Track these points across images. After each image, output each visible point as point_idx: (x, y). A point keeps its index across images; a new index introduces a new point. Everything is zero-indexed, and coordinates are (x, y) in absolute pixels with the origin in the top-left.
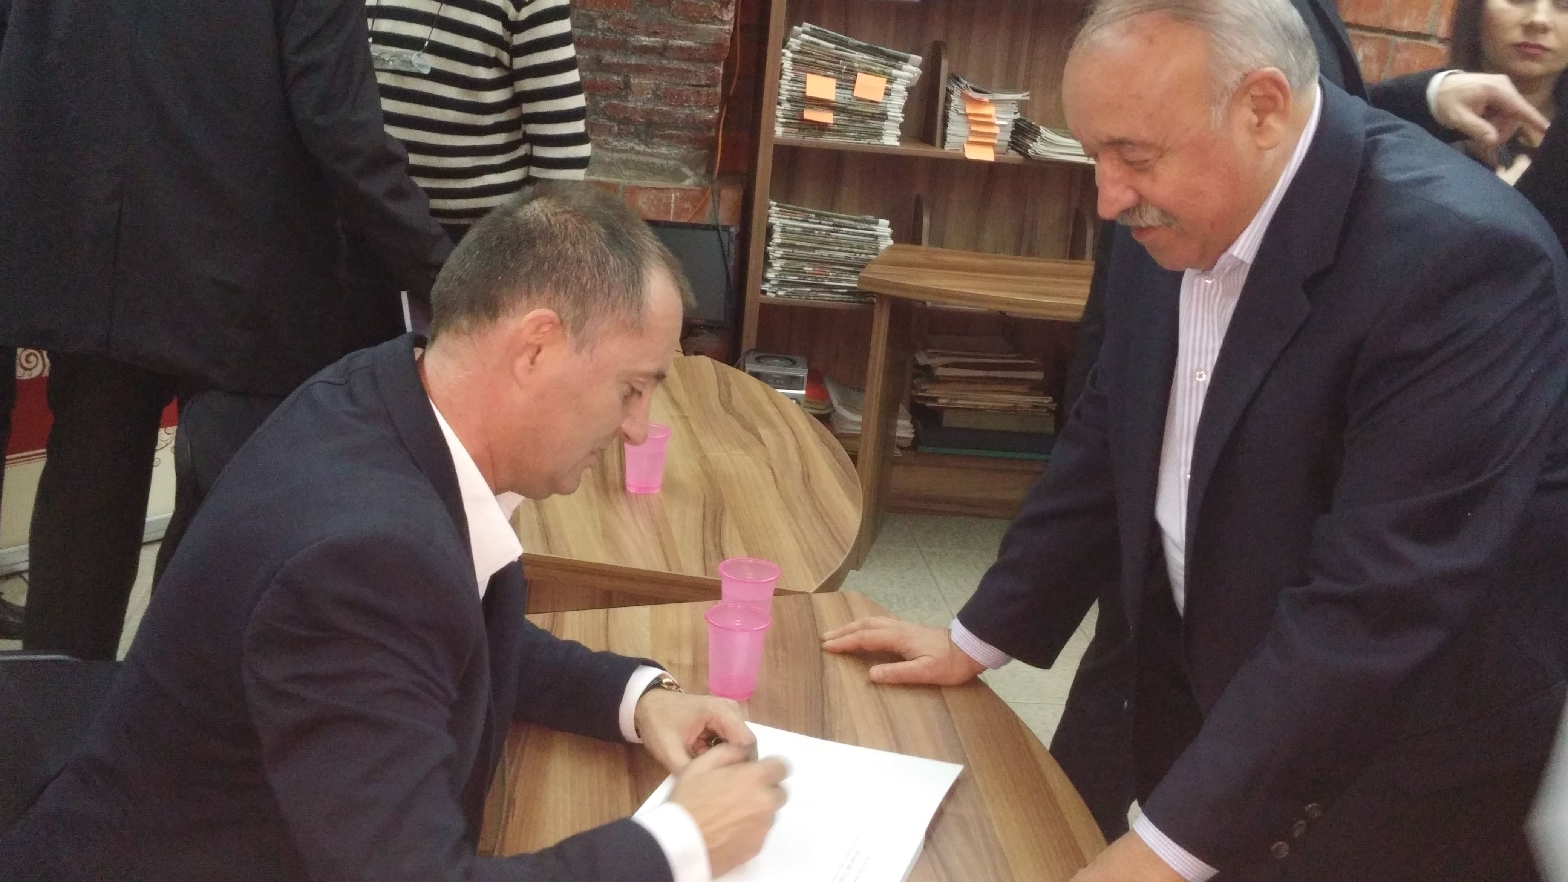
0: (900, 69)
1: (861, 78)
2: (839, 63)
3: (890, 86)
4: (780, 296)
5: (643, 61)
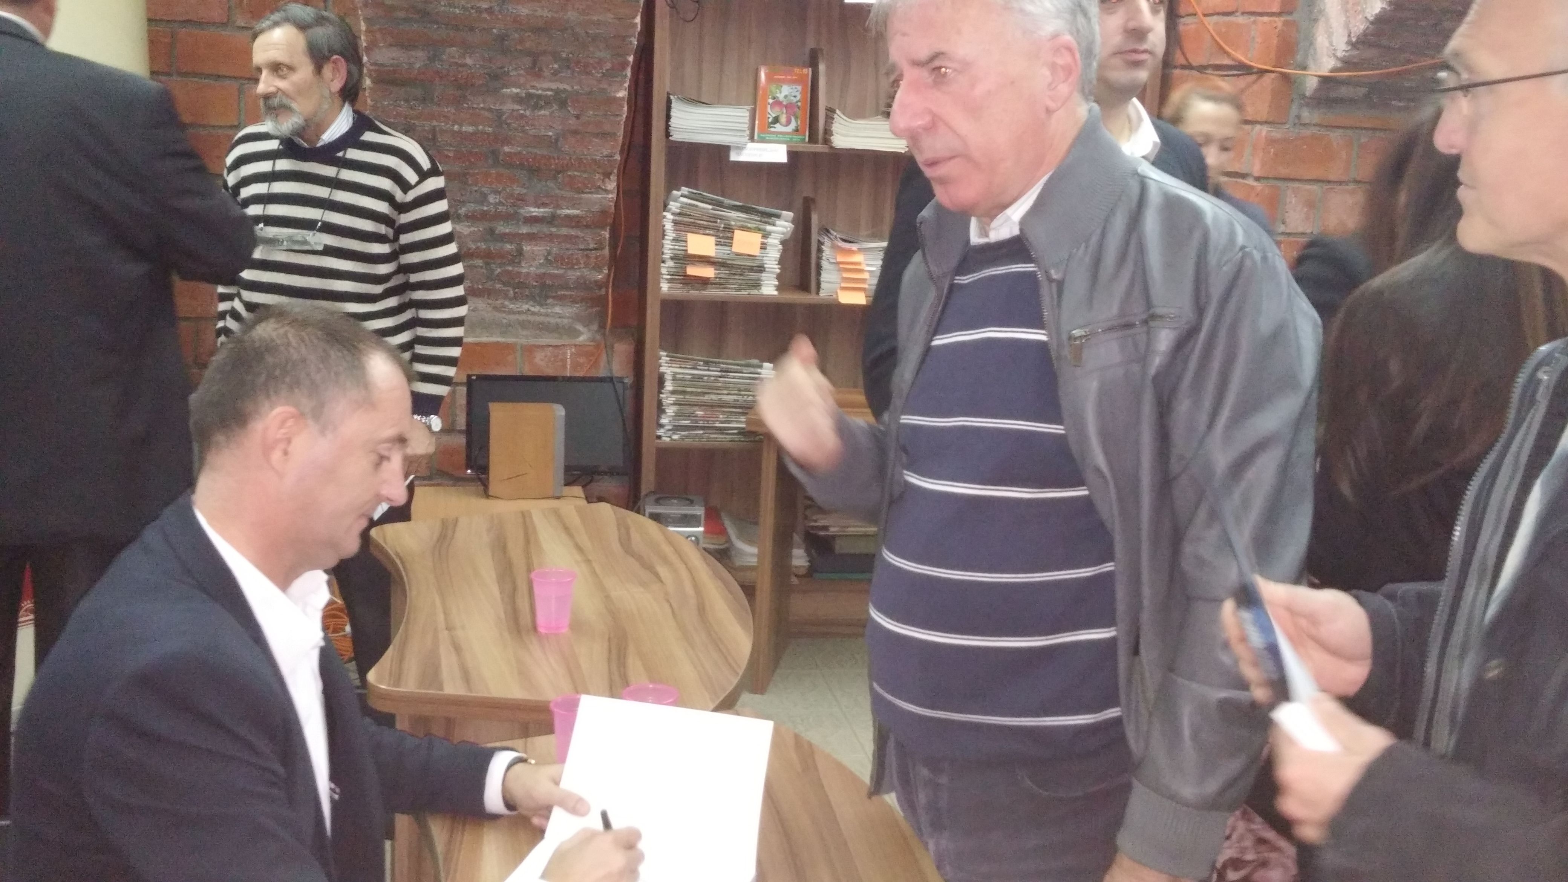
0: (774, 225)
1: (738, 235)
2: (716, 222)
3: (765, 241)
4: (675, 440)
5: (534, 229)
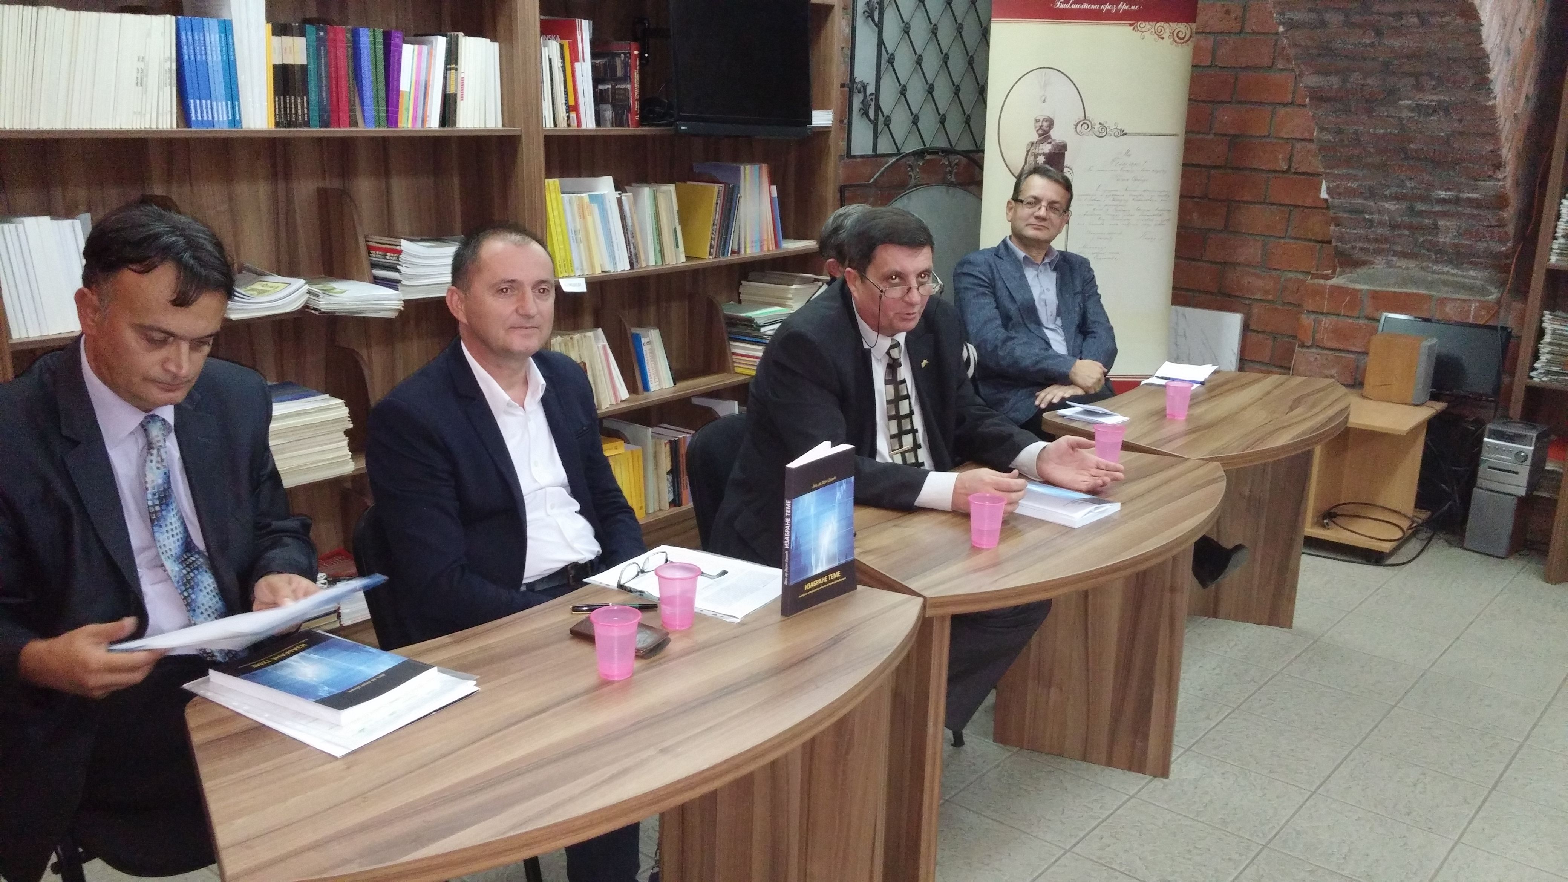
4: (1544, 381)
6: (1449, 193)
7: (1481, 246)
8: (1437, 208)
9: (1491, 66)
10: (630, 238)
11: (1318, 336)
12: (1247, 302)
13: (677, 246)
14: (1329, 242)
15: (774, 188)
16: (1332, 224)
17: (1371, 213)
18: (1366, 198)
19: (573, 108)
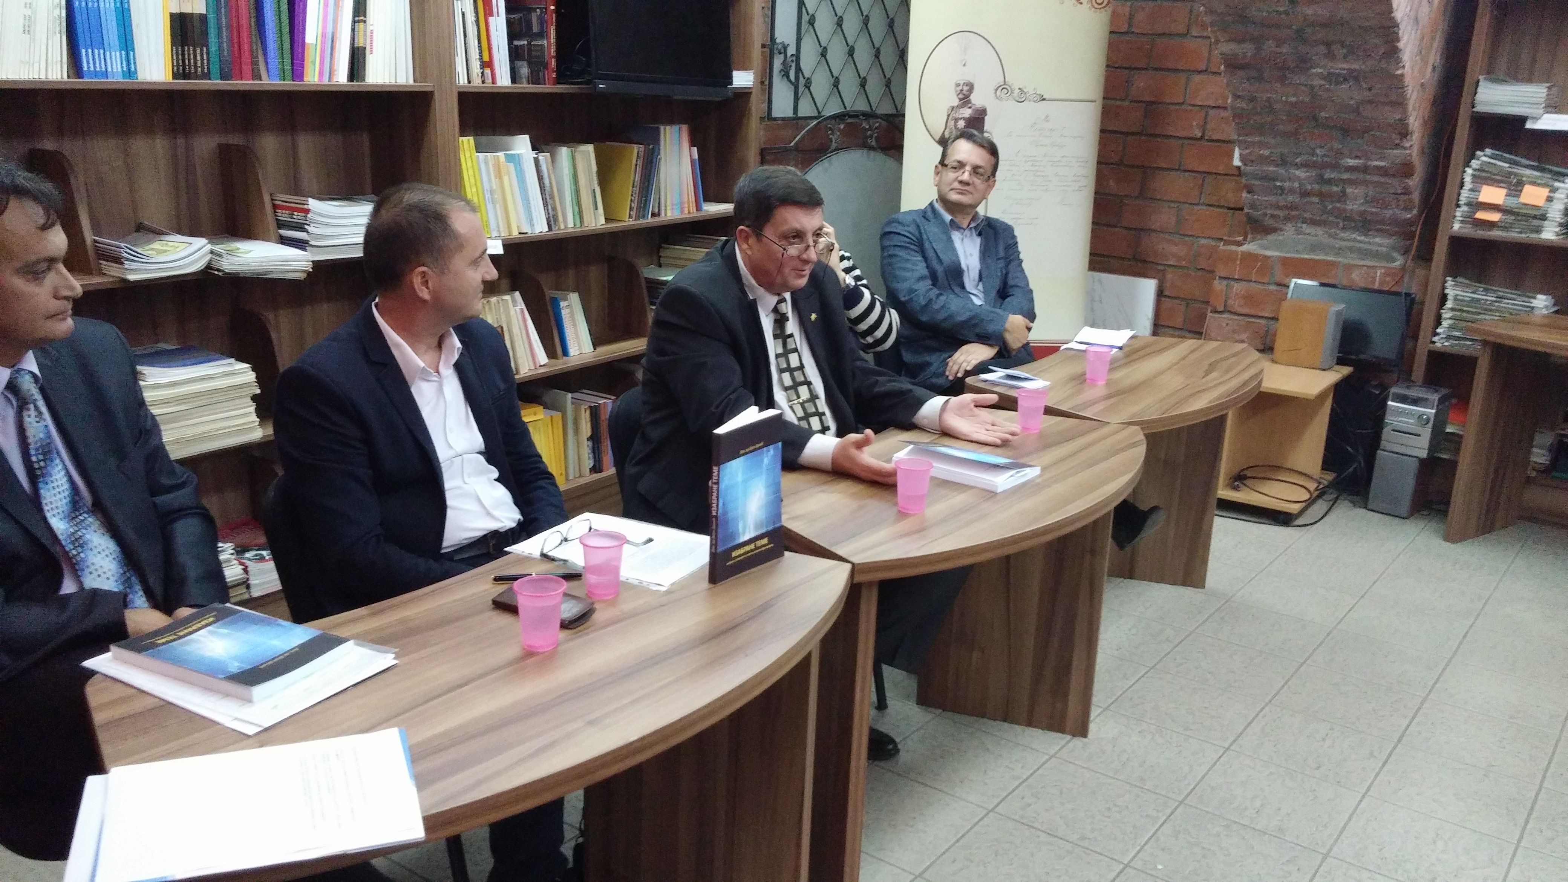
0: (1563, 182)
1: (1528, 189)
2: (1510, 178)
3: (1552, 195)
4: (1445, 346)
5: (1353, 177)
6: (1357, 161)
7: (1388, 213)
8: (1346, 176)
9: (1400, 34)
10: (548, 200)
11: (1230, 302)
12: (1162, 268)
13: (596, 208)
14: (1242, 209)
15: (695, 149)
16: (1245, 192)
17: (1281, 181)
18: (1277, 166)
19: (487, 64)
